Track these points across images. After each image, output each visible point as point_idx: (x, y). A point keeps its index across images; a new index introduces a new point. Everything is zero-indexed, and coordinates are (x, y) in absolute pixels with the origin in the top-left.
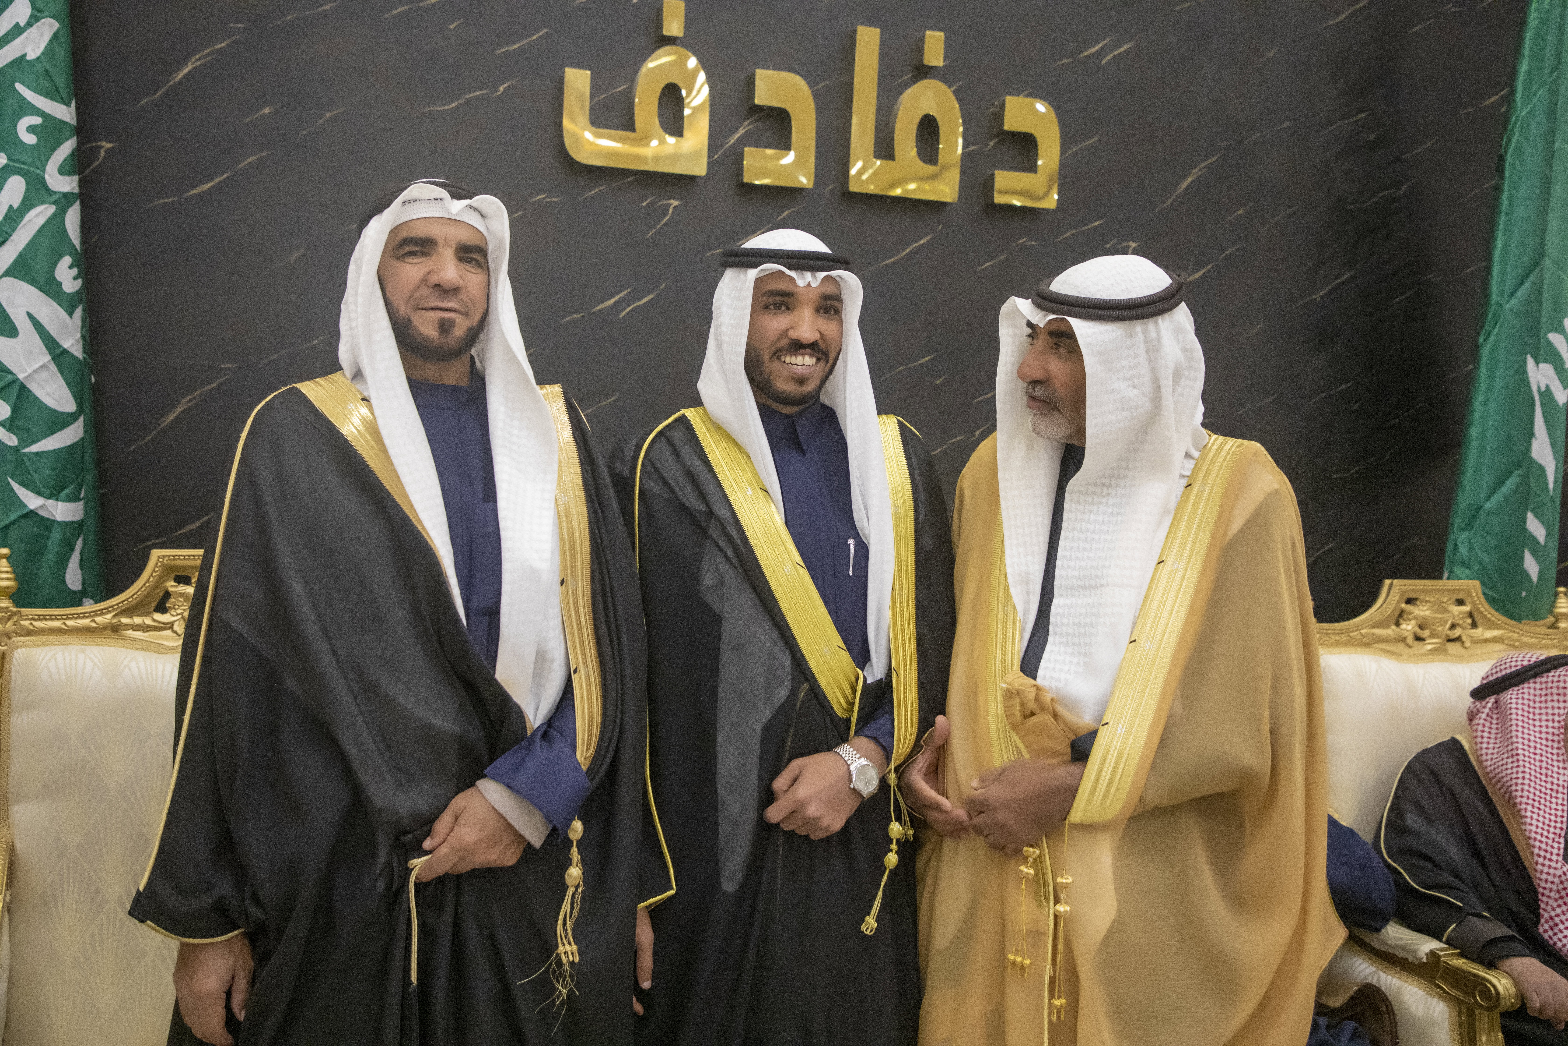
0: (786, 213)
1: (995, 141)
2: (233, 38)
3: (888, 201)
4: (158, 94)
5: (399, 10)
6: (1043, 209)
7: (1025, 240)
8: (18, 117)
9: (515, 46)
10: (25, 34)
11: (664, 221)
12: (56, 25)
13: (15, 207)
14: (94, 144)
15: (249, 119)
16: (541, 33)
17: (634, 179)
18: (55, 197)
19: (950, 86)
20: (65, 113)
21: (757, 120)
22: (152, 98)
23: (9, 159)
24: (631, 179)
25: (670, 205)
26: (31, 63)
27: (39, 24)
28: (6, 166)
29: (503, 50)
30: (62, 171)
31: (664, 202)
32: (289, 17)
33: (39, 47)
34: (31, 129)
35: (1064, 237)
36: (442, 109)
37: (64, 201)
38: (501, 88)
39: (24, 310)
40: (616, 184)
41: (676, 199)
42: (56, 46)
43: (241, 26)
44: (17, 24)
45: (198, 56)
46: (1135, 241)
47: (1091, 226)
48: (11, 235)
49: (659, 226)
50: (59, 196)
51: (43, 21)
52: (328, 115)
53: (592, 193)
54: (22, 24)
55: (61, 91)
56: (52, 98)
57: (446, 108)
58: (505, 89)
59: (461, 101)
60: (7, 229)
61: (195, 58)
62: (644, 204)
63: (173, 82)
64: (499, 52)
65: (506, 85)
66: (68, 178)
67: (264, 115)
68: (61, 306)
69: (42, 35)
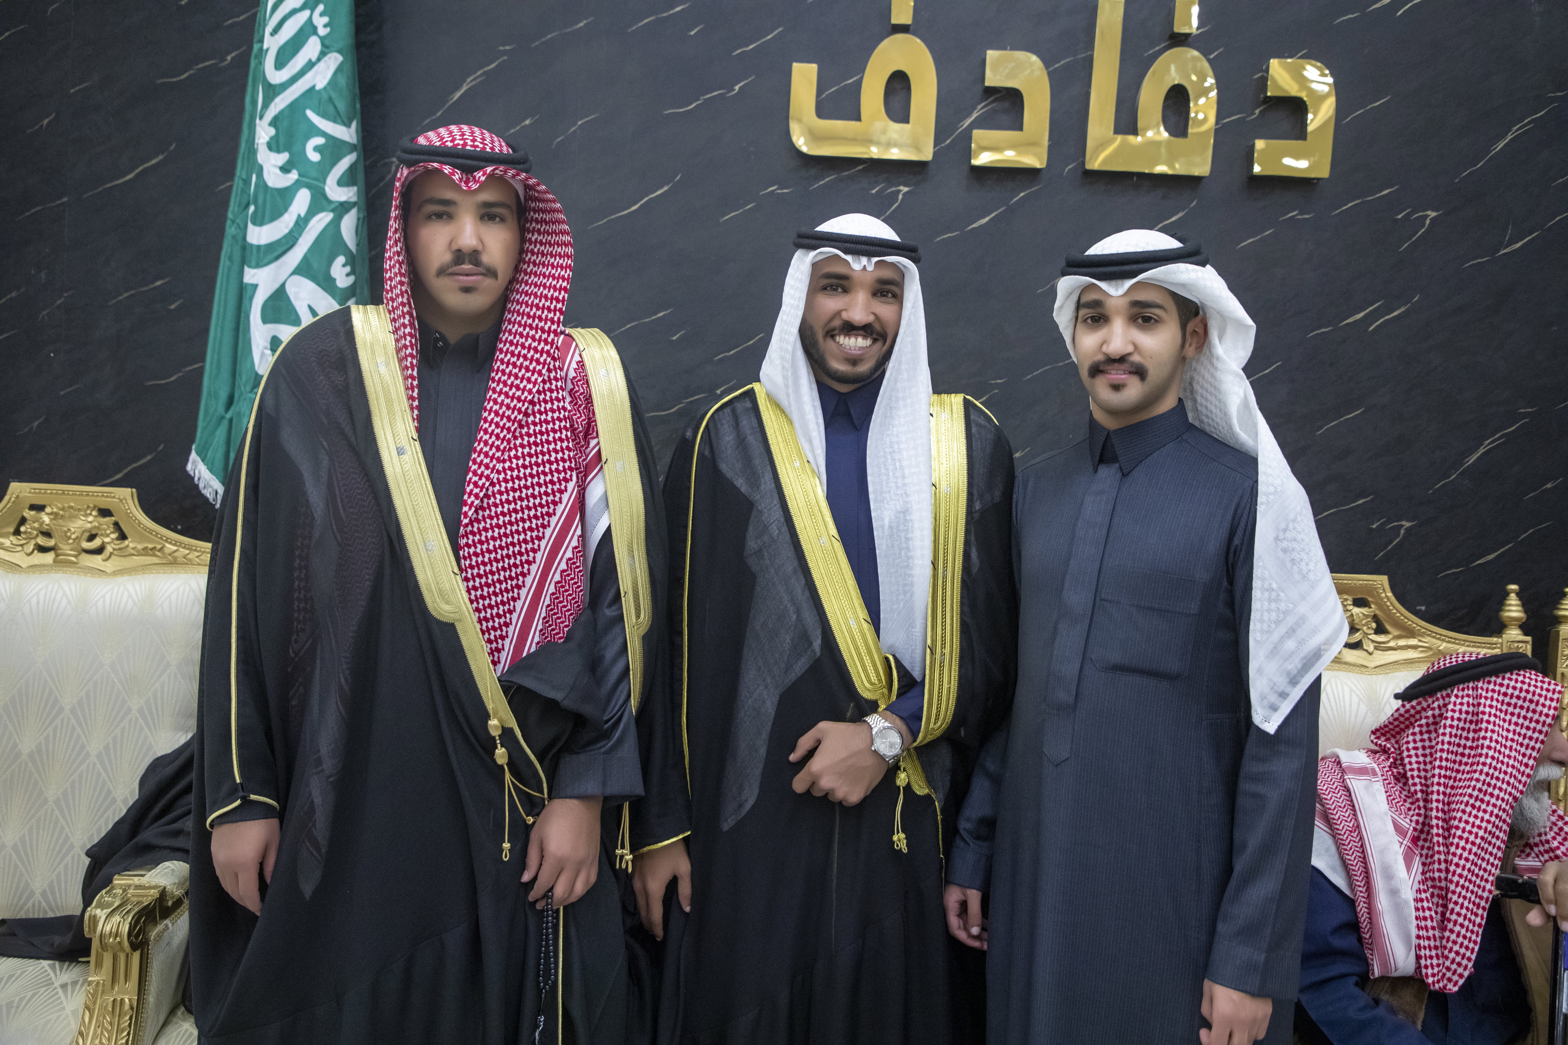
0: (1022, 195)
1: (1261, 108)
2: (501, 60)
3: (1135, 178)
4: (439, 114)
5: (646, 21)
6: (1318, 179)
7: (1295, 213)
8: (307, 138)
9: (751, 47)
10: (316, 68)
11: (894, 207)
12: (340, 58)
13: (302, 215)
14: (387, 160)
15: (512, 131)
16: (776, 32)
17: (864, 168)
18: (333, 206)
19: (1205, 54)
20: (347, 134)
21: (993, 102)
22: (434, 117)
23: (300, 175)
24: (860, 167)
25: (899, 191)
26: (319, 92)
27: (326, 58)
28: (297, 181)
29: (739, 51)
30: (340, 183)
31: (894, 189)
32: (549, 36)
33: (325, 78)
34: (317, 149)
35: (1344, 208)
36: (682, 110)
37: (342, 208)
38: (737, 88)
39: (306, 303)
40: (846, 173)
41: (905, 185)
42: (339, 76)
43: (508, 48)
44: (310, 60)
45: (472, 78)
46: (1433, 210)
47: (1378, 195)
48: (298, 239)
49: (888, 213)
50: (337, 204)
51: (329, 55)
52: (580, 123)
53: (821, 183)
54: (314, 59)
55: (341, 113)
56: (335, 121)
57: (686, 109)
58: (740, 88)
59: (699, 102)
60: (295, 234)
61: (469, 80)
62: (874, 192)
63: (451, 102)
64: (735, 53)
65: (741, 84)
66: (345, 189)
67: (525, 126)
68: (334, 298)
69: (328, 67)
